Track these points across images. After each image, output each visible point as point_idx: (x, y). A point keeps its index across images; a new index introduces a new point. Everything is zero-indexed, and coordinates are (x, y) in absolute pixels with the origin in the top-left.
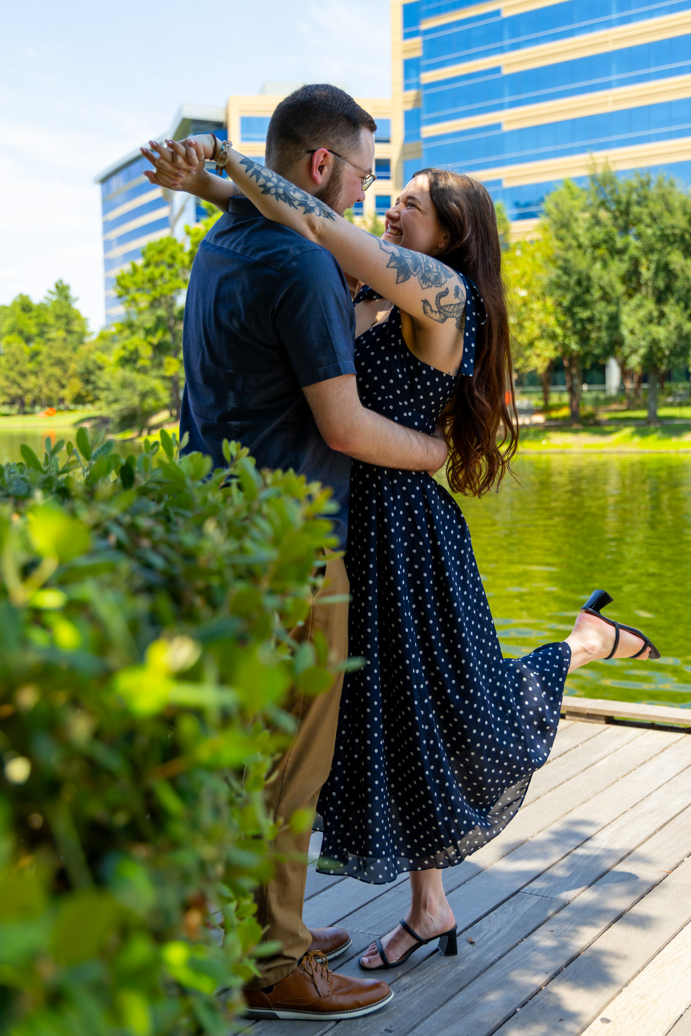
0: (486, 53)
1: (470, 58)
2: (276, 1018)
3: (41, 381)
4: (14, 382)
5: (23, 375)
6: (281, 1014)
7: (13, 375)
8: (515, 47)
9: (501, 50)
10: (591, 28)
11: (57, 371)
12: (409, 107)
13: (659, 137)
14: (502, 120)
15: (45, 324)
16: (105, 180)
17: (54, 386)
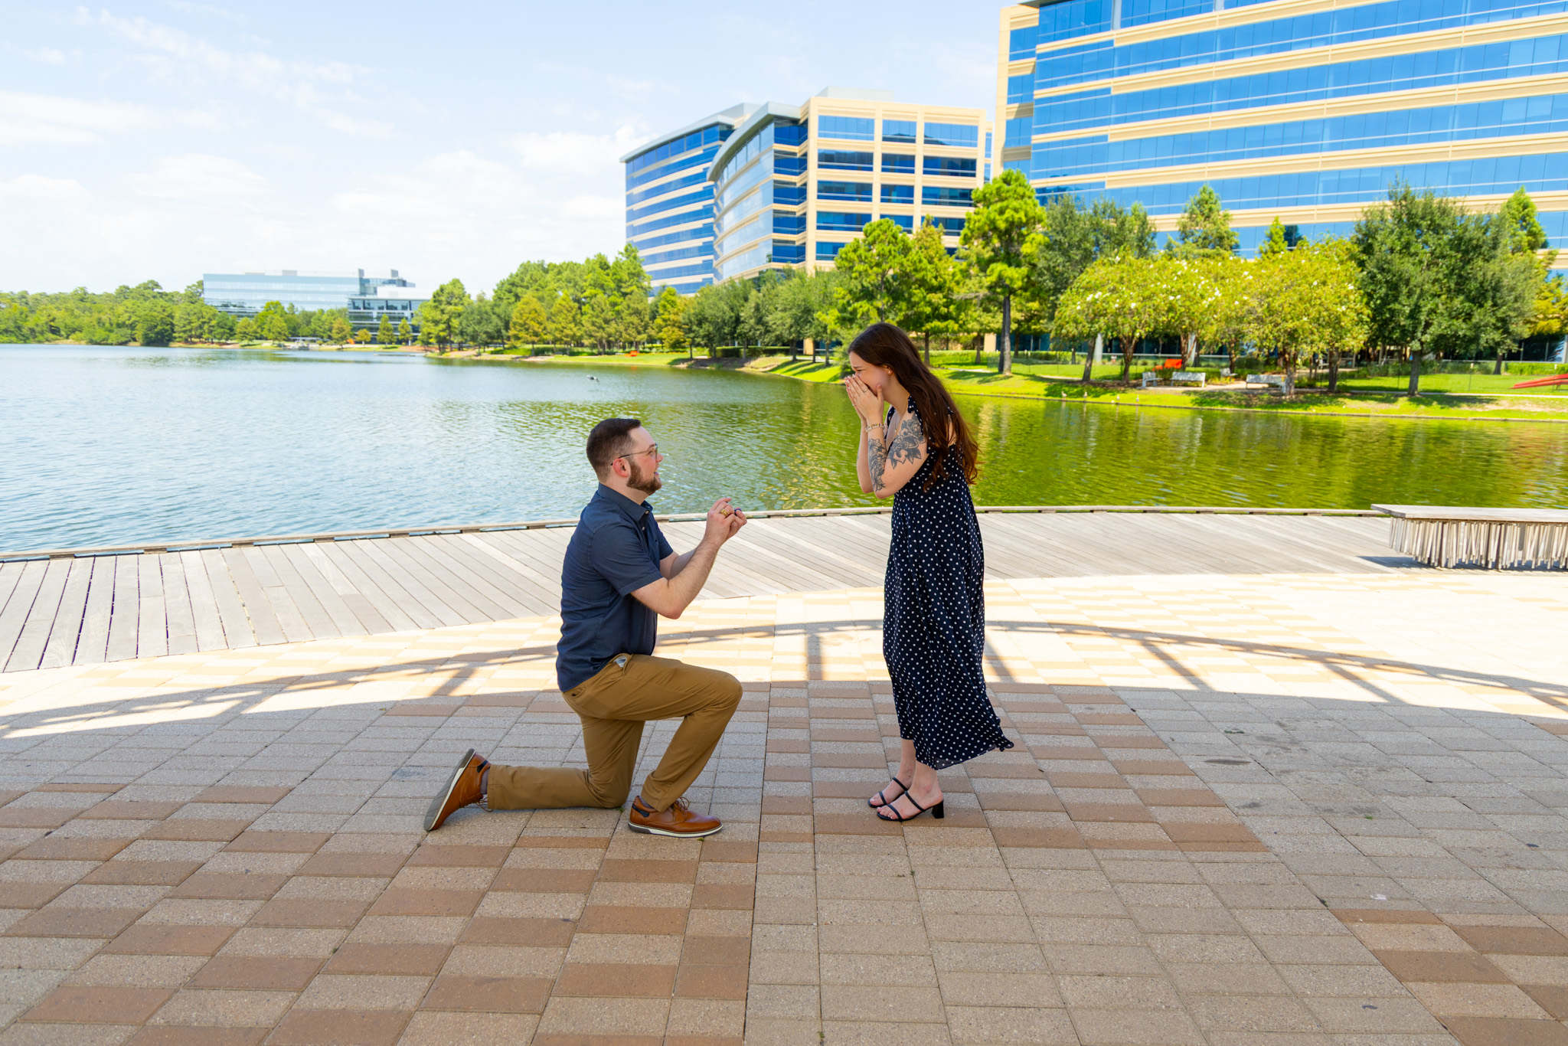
0: (1097, 77)
1: (1081, 79)
2: (649, 833)
3: (621, 328)
4: (600, 327)
5: (607, 322)
6: (652, 830)
7: (600, 321)
8: (1122, 73)
9: (1111, 75)
10: (1196, 61)
11: (635, 320)
12: (1012, 117)
13: (1251, 155)
14: (1108, 133)
15: (620, 281)
16: (628, 161)
17: (632, 331)
